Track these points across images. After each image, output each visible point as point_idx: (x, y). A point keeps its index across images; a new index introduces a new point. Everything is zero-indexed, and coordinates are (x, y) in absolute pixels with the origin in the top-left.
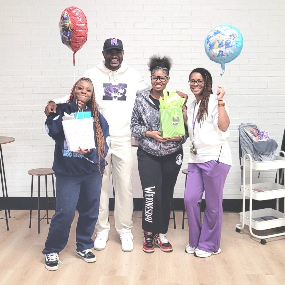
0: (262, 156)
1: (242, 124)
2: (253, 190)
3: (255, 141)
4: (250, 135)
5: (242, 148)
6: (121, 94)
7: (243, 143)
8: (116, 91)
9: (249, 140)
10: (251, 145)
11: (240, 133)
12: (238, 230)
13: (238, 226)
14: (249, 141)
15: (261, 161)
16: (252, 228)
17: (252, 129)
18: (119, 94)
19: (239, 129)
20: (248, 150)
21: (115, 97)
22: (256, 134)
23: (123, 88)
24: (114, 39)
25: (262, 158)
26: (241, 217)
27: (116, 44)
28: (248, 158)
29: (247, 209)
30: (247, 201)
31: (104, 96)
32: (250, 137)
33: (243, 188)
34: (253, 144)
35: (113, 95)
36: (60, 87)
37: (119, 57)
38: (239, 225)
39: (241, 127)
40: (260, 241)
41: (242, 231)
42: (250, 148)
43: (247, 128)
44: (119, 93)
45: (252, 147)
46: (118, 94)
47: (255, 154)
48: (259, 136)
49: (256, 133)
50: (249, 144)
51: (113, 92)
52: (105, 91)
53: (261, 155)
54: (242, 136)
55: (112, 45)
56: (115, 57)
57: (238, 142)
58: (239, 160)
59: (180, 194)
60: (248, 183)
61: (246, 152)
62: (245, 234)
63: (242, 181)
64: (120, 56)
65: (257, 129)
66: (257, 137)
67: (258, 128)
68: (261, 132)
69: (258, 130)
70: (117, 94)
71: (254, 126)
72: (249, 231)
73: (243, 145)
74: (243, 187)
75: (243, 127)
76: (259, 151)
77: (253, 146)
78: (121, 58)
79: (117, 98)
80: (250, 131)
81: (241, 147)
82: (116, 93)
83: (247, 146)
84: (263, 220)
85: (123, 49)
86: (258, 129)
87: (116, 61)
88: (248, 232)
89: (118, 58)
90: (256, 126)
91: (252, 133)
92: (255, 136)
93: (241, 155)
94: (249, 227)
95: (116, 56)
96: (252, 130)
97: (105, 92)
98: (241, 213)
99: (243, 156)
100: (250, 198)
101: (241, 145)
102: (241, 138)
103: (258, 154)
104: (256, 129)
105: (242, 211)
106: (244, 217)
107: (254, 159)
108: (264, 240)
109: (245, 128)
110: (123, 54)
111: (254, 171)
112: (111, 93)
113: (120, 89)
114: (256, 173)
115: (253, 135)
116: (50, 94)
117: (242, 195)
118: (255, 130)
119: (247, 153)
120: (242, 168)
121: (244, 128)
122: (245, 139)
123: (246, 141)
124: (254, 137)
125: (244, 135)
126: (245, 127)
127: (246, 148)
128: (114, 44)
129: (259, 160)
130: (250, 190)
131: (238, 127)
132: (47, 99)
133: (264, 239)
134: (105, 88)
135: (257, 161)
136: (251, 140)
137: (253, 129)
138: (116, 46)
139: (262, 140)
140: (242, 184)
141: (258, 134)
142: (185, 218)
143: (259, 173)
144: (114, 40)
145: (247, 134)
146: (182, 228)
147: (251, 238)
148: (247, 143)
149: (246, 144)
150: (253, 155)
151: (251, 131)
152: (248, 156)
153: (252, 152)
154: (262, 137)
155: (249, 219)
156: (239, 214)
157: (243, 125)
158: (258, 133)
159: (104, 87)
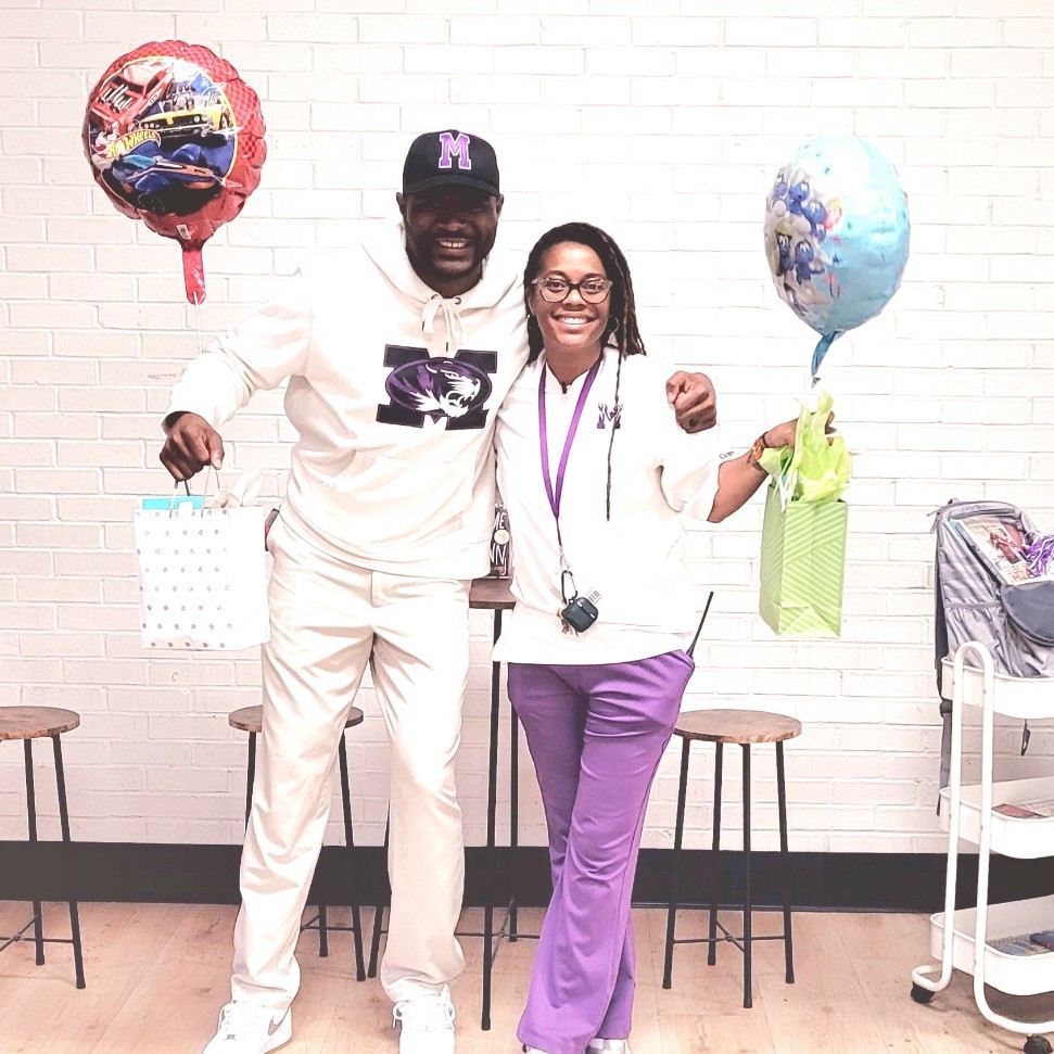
0: (1043, 654)
1: (951, 502)
2: (993, 809)
3: (1010, 583)
4: (991, 554)
5: (949, 614)
6: (463, 403)
7: (955, 590)
8: (443, 387)
9: (982, 579)
10: (990, 600)
11: (939, 544)
12: (921, 995)
13: (922, 975)
14: (981, 585)
15: (1036, 673)
16: (986, 986)
17: (997, 527)
18: (457, 402)
19: (937, 526)
20: (979, 627)
21: (437, 414)
22: (1015, 551)
23: (474, 375)
24: (455, 133)
25: (1041, 662)
26: (936, 934)
27: (466, 165)
28: (975, 663)
29: (966, 899)
30: (968, 863)
31: (381, 408)
32: (986, 562)
33: (949, 800)
34: (999, 598)
35: (428, 403)
36: (96, 325)
37: (474, 226)
38: (926, 969)
39: (945, 515)
40: (1022, 1043)
41: (939, 998)
42: (984, 614)
43: (975, 522)
44: (455, 396)
45: (994, 611)
46: (454, 401)
47: (1008, 644)
48: (1029, 561)
49: (1015, 546)
50: (984, 598)
51: (430, 393)
52: (390, 384)
53: (1034, 647)
54: (948, 561)
55: (444, 164)
56: (454, 226)
57: (933, 591)
58: (935, 673)
59: (661, 830)
60: (972, 777)
61: (968, 633)
62: (952, 1012)
63: (946, 770)
64: (483, 222)
65: (1020, 527)
66: (1022, 564)
67: (1027, 521)
68: (1039, 544)
69: (1024, 532)
70: (444, 403)
71: (1005, 515)
72: (973, 998)
73: (955, 600)
74: (948, 796)
75: (957, 517)
76: (1026, 628)
77: (1002, 604)
78: (484, 232)
79: (443, 421)
80: (988, 537)
81: (943, 610)
82: (441, 397)
83: (970, 608)
84: (1038, 947)
85: (497, 186)
86: (1026, 529)
87: (460, 245)
88: (966, 1003)
89: (469, 231)
90: (1017, 513)
91: (998, 546)
92: (1013, 560)
93: (942, 648)
94: (971, 978)
95: (462, 222)
96: (995, 531)
97: (391, 388)
98: (936, 918)
99: (951, 652)
100: (978, 847)
101: (946, 603)
102: (944, 567)
103: (1021, 644)
104: (1015, 526)
105: (941, 908)
106: (948, 935)
107: (1002, 669)
108: (1039, 1041)
109: (966, 524)
110: (499, 210)
111: (1001, 722)
112: (418, 395)
113: (464, 378)
114: (1012, 733)
115: (1000, 552)
116: (51, 358)
117: (945, 833)
118: (1014, 532)
119: (972, 639)
120: (946, 708)
121: (960, 521)
122: (965, 575)
123: (966, 584)
124: (1005, 563)
125: (961, 556)
126: (967, 520)
127: (968, 616)
128: (455, 160)
129: (1029, 671)
130: (980, 811)
131: (934, 517)
132: (36, 382)
133: (1038, 1037)
134: (391, 369)
135: (1018, 676)
136: (993, 578)
137: (1002, 527)
138: (464, 172)
139: (1043, 578)
140: (945, 784)
141: (1024, 550)
142: (676, 938)
143: (1027, 734)
144: (455, 142)
145: (972, 549)
146: (661, 981)
147: (981, 1032)
148: (974, 595)
149: (969, 599)
150: (999, 649)
151: (993, 537)
152: (973, 651)
153: (996, 634)
154: (1044, 563)
155: (974, 944)
156: (930, 922)
157: (957, 510)
158: (1027, 547)
159: (387, 363)
